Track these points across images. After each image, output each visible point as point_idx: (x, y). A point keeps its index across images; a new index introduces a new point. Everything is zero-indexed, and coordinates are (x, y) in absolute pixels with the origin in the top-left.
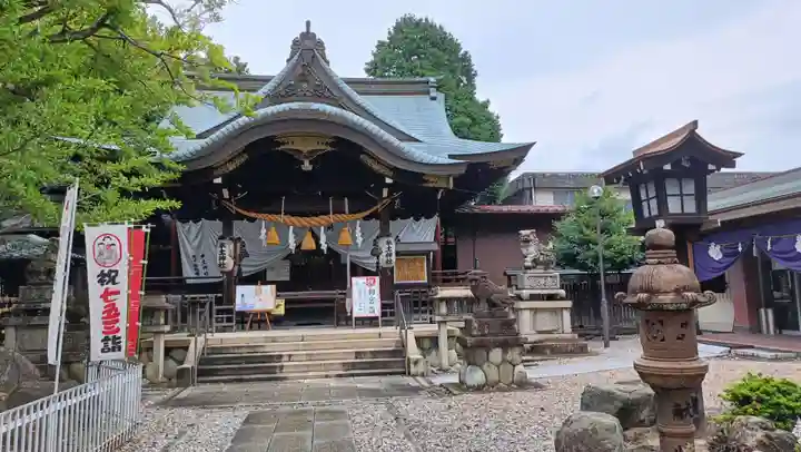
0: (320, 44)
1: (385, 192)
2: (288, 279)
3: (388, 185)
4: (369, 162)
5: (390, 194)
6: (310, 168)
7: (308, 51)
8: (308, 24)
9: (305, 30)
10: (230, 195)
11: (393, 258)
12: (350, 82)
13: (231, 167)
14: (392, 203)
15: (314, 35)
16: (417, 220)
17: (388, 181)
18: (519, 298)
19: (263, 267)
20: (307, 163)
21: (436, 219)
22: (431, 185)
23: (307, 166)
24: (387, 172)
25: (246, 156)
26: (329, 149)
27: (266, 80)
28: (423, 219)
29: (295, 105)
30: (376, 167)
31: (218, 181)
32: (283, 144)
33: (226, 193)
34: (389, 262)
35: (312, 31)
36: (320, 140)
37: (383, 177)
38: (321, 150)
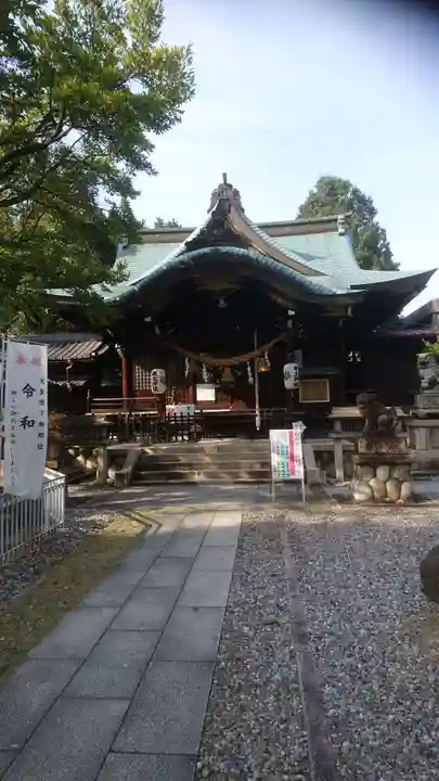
0: (236, 193)
1: (289, 323)
2: (214, 399)
3: (291, 317)
5: (294, 325)
6: (225, 306)
7: (226, 202)
8: (225, 175)
9: (223, 181)
10: (161, 332)
12: (264, 227)
14: (297, 332)
15: (230, 186)
17: (291, 313)
18: (416, 416)
22: (331, 315)
23: (222, 303)
24: (289, 305)
26: (239, 288)
27: (190, 231)
30: (280, 300)
31: (148, 319)
35: (228, 182)
36: (230, 280)
37: (286, 309)
38: (232, 289)
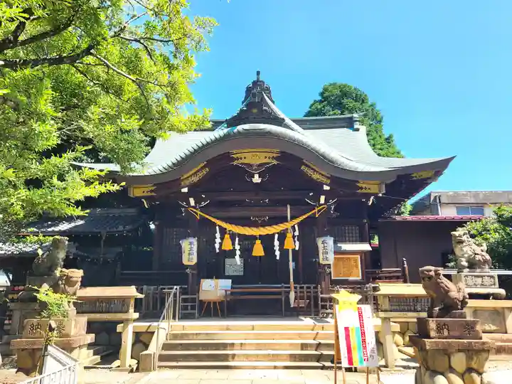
0: (268, 89)
1: (322, 199)
2: (242, 274)
3: (325, 193)
4: (310, 172)
5: (326, 200)
6: (259, 181)
8: (258, 73)
10: (195, 203)
13: (195, 179)
14: (329, 208)
15: (263, 82)
17: (326, 188)
20: (256, 176)
22: (364, 191)
23: (257, 179)
24: (325, 180)
25: (207, 169)
26: (275, 162)
29: (247, 126)
30: (314, 176)
31: (185, 190)
32: (238, 159)
33: (192, 202)
35: (261, 80)
36: (267, 155)
37: (321, 184)
38: (268, 163)
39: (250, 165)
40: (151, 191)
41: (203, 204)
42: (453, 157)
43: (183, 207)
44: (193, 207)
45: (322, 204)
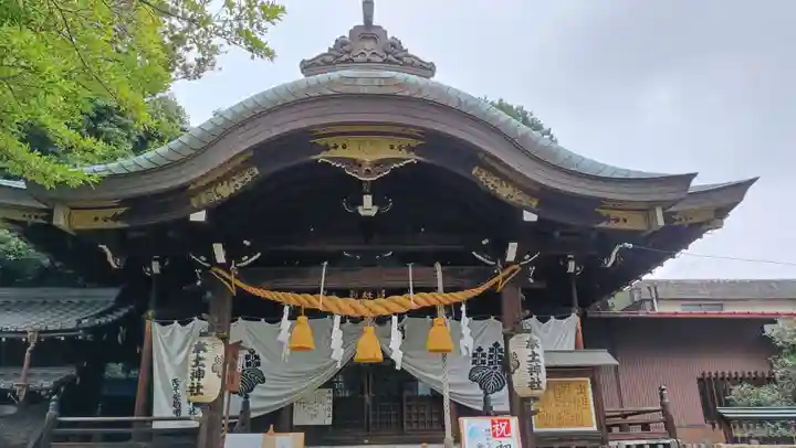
1: (512, 251)
2: (329, 421)
4: (491, 182)
5: (519, 257)
9: (361, 23)
11: (543, 376)
13: (226, 191)
14: (523, 272)
15: (380, 29)
16: (543, 320)
17: (529, 217)
19: (285, 401)
20: (368, 199)
21: (574, 320)
22: (612, 225)
23: (368, 207)
24: (528, 200)
25: (255, 170)
26: (413, 158)
28: (553, 319)
30: (504, 191)
31: (199, 217)
32: (326, 148)
33: (220, 253)
34: (534, 385)
35: (375, 23)
36: (396, 142)
37: (519, 210)
38: (398, 160)
39: (356, 163)
40: (116, 218)
41: (246, 261)
42: (752, 181)
43: (200, 266)
44: (221, 266)
45: (510, 264)
